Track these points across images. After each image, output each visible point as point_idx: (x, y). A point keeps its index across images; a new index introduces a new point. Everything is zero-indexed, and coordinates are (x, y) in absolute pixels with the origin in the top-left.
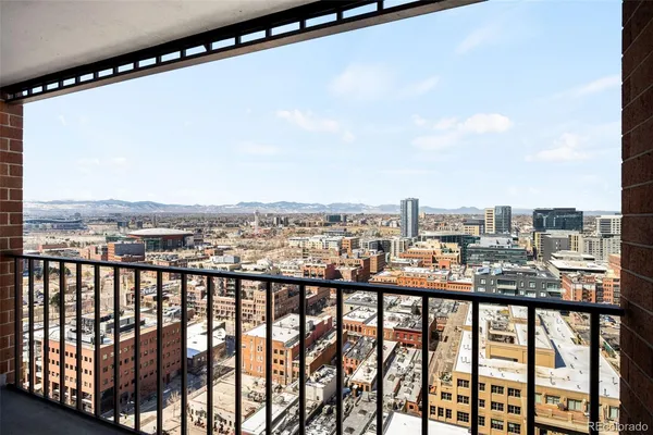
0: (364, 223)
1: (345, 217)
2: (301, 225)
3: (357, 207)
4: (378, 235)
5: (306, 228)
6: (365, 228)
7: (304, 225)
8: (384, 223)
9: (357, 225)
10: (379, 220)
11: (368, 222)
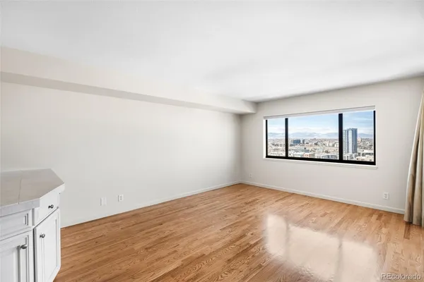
0: (316, 144)
1: (304, 141)
2: (275, 145)
3: (311, 135)
4: (327, 152)
5: (279, 147)
6: (317, 147)
7: (277, 145)
8: (331, 144)
9: (311, 146)
10: (327, 143)
11: (319, 143)
